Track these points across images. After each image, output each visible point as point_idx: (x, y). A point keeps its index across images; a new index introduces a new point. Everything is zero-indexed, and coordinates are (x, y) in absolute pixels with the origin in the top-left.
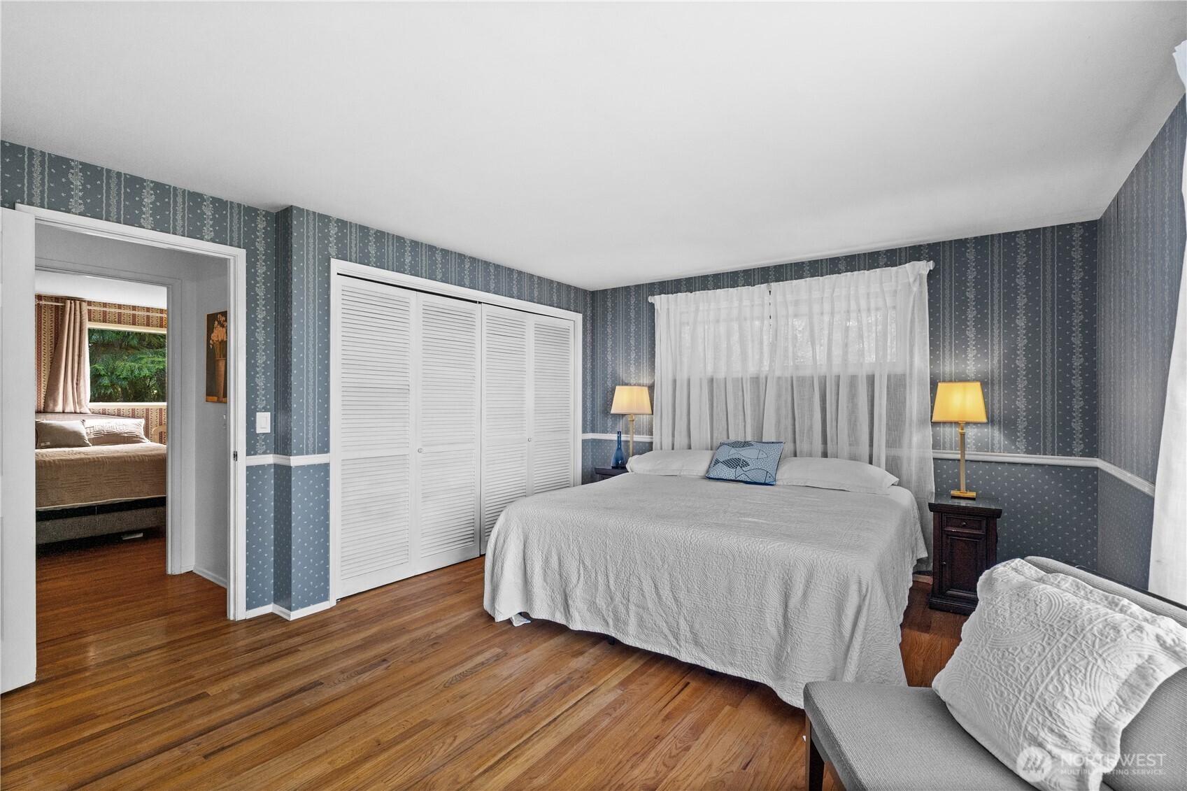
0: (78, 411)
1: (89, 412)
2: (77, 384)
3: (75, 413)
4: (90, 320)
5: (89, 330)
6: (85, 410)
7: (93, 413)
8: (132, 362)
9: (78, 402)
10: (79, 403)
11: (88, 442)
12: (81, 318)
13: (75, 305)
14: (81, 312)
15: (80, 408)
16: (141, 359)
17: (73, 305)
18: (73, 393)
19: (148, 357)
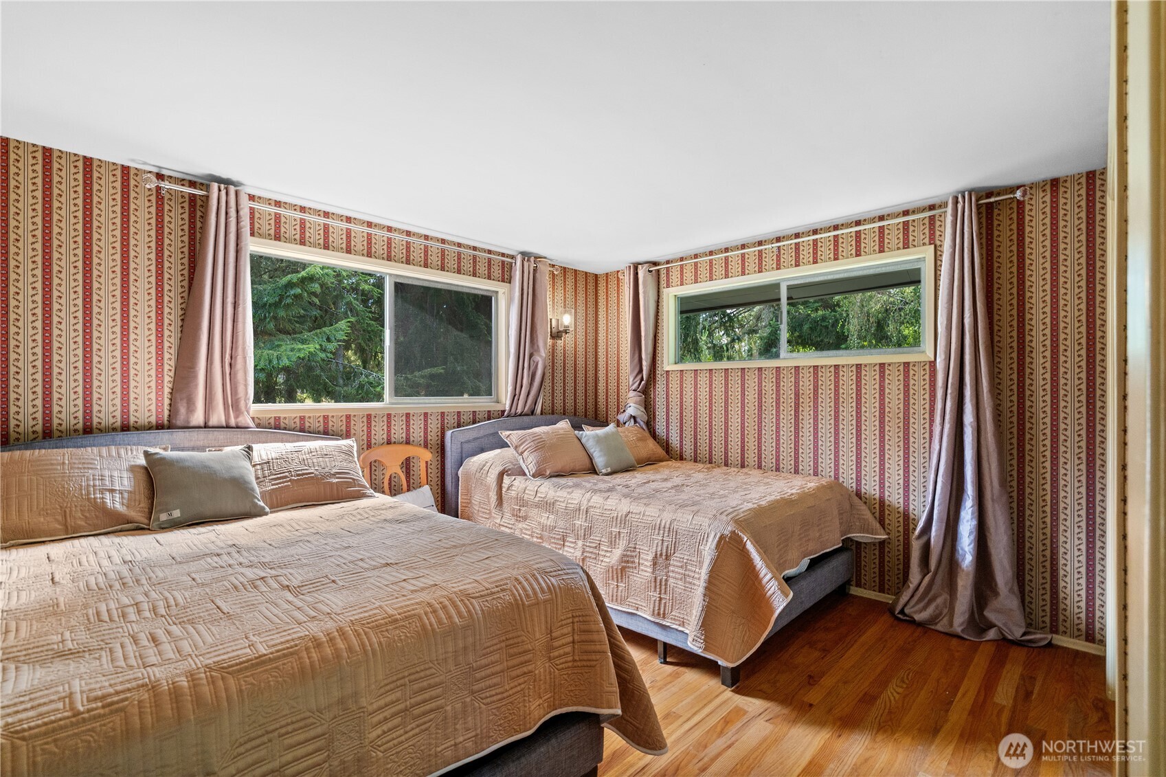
0: (233, 422)
1: (251, 424)
2: (231, 365)
3: (228, 427)
4: (252, 234)
5: (252, 256)
6: (246, 420)
7: (258, 426)
8: (269, 349)
9: (233, 404)
10: (236, 405)
11: (261, 503)
12: (238, 223)
13: (227, 194)
14: (237, 212)
15: (236, 417)
16: (279, 346)
17: (223, 192)
18: (224, 385)
19: (287, 344)
